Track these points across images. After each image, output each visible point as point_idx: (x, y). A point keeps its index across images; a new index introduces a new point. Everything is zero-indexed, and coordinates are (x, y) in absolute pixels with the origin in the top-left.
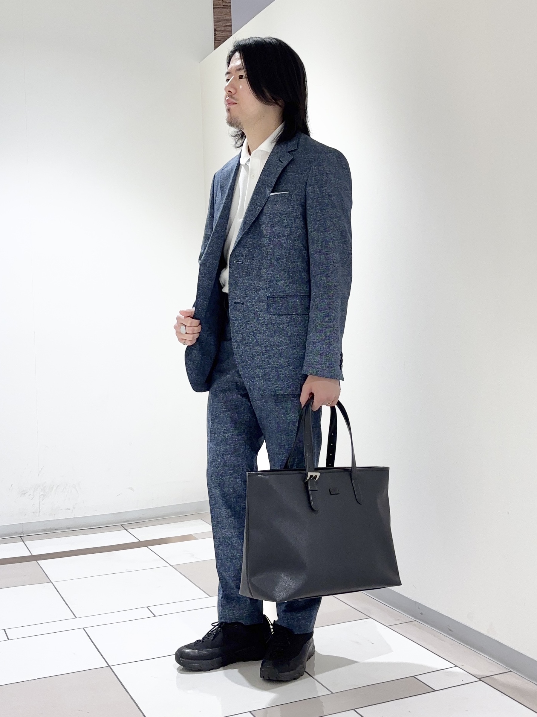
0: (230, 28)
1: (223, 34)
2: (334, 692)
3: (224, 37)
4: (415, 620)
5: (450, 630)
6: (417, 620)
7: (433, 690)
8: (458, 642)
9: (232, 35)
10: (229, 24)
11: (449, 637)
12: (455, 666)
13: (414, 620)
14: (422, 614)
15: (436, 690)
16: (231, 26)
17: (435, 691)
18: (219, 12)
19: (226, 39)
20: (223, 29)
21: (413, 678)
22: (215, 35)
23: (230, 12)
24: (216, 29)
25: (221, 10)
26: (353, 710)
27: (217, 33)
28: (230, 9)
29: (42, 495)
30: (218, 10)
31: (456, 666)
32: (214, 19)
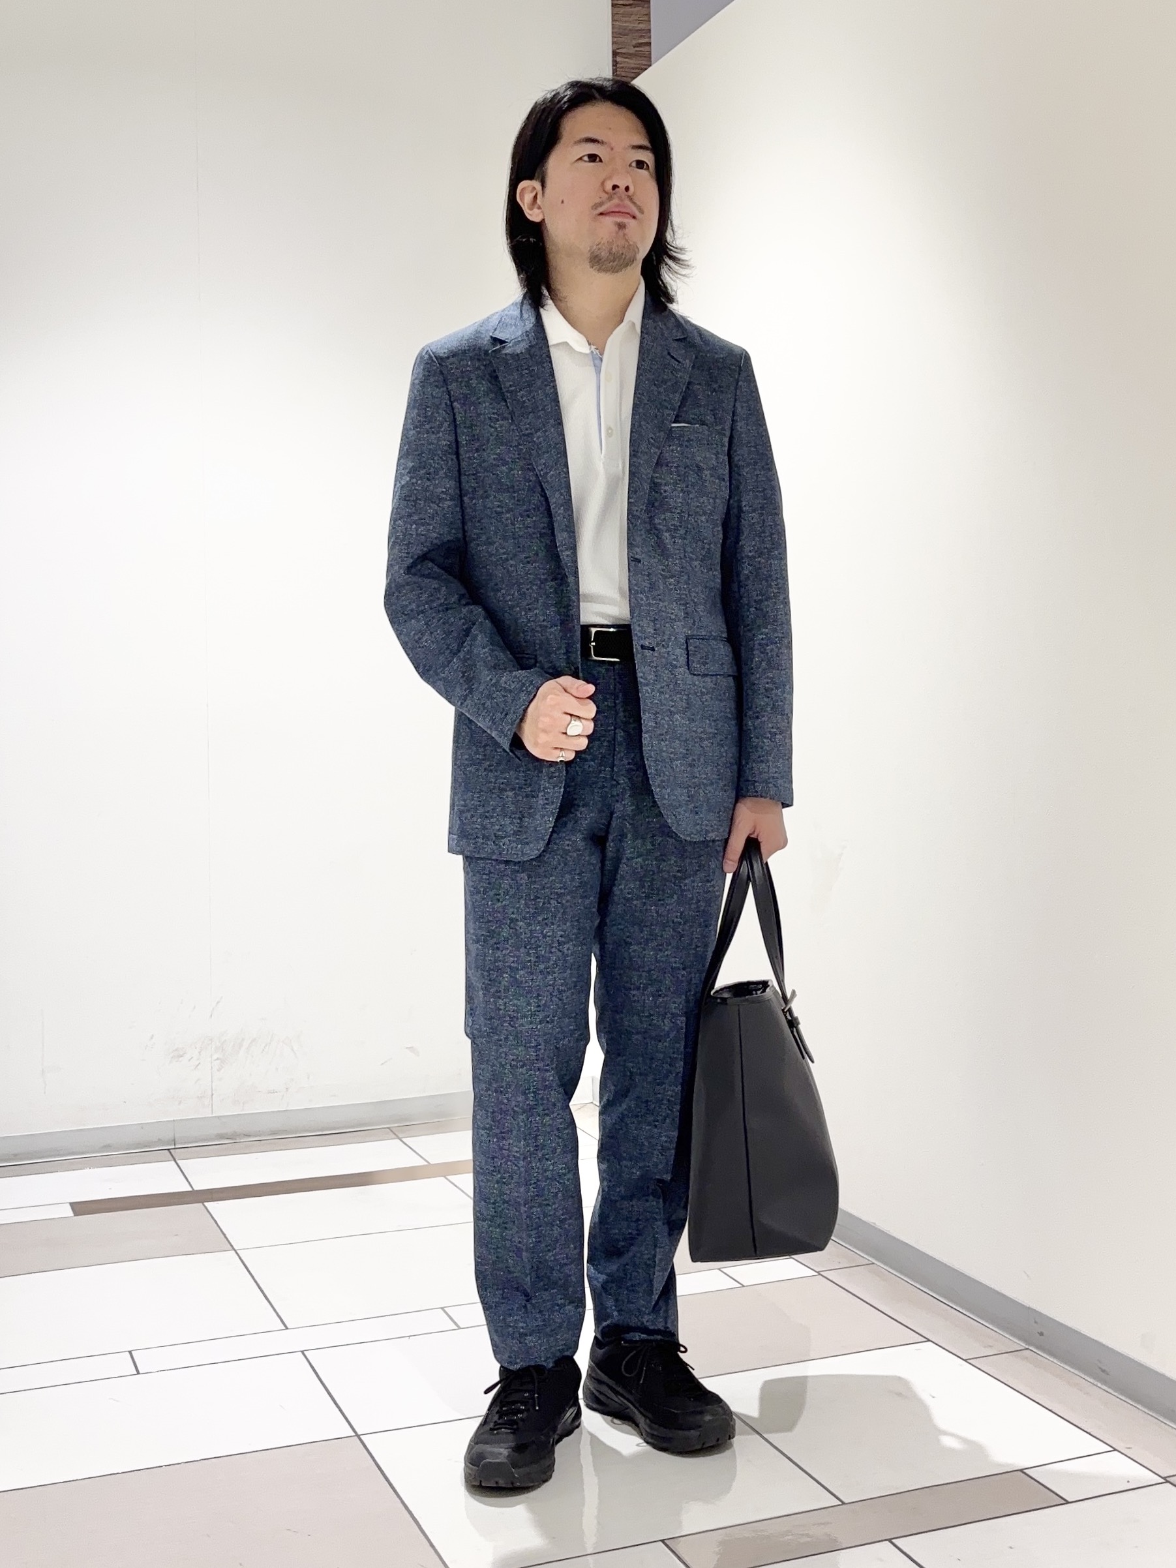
0: (647, 48)
1: (632, 62)
2: (846, 1501)
3: (633, 68)
4: (1027, 1347)
5: (1104, 1371)
6: (1031, 1348)
7: (1064, 1502)
8: (1120, 1397)
9: (650, 66)
10: (646, 40)
11: (1099, 1385)
12: (1112, 1449)
13: (1023, 1348)
14: (1041, 1334)
15: (1070, 1500)
16: (649, 44)
17: (1067, 1502)
18: (623, 15)
19: (639, 74)
20: (632, 50)
21: (1020, 1473)
22: (615, 63)
23: (648, 15)
24: (618, 51)
25: (628, 9)
26: (887, 1542)
27: (619, 59)
28: (649, 7)
29: (218, 1059)
30: (622, 10)
31: (1115, 1450)
32: (613, 28)
